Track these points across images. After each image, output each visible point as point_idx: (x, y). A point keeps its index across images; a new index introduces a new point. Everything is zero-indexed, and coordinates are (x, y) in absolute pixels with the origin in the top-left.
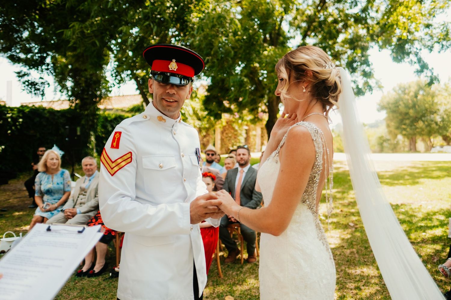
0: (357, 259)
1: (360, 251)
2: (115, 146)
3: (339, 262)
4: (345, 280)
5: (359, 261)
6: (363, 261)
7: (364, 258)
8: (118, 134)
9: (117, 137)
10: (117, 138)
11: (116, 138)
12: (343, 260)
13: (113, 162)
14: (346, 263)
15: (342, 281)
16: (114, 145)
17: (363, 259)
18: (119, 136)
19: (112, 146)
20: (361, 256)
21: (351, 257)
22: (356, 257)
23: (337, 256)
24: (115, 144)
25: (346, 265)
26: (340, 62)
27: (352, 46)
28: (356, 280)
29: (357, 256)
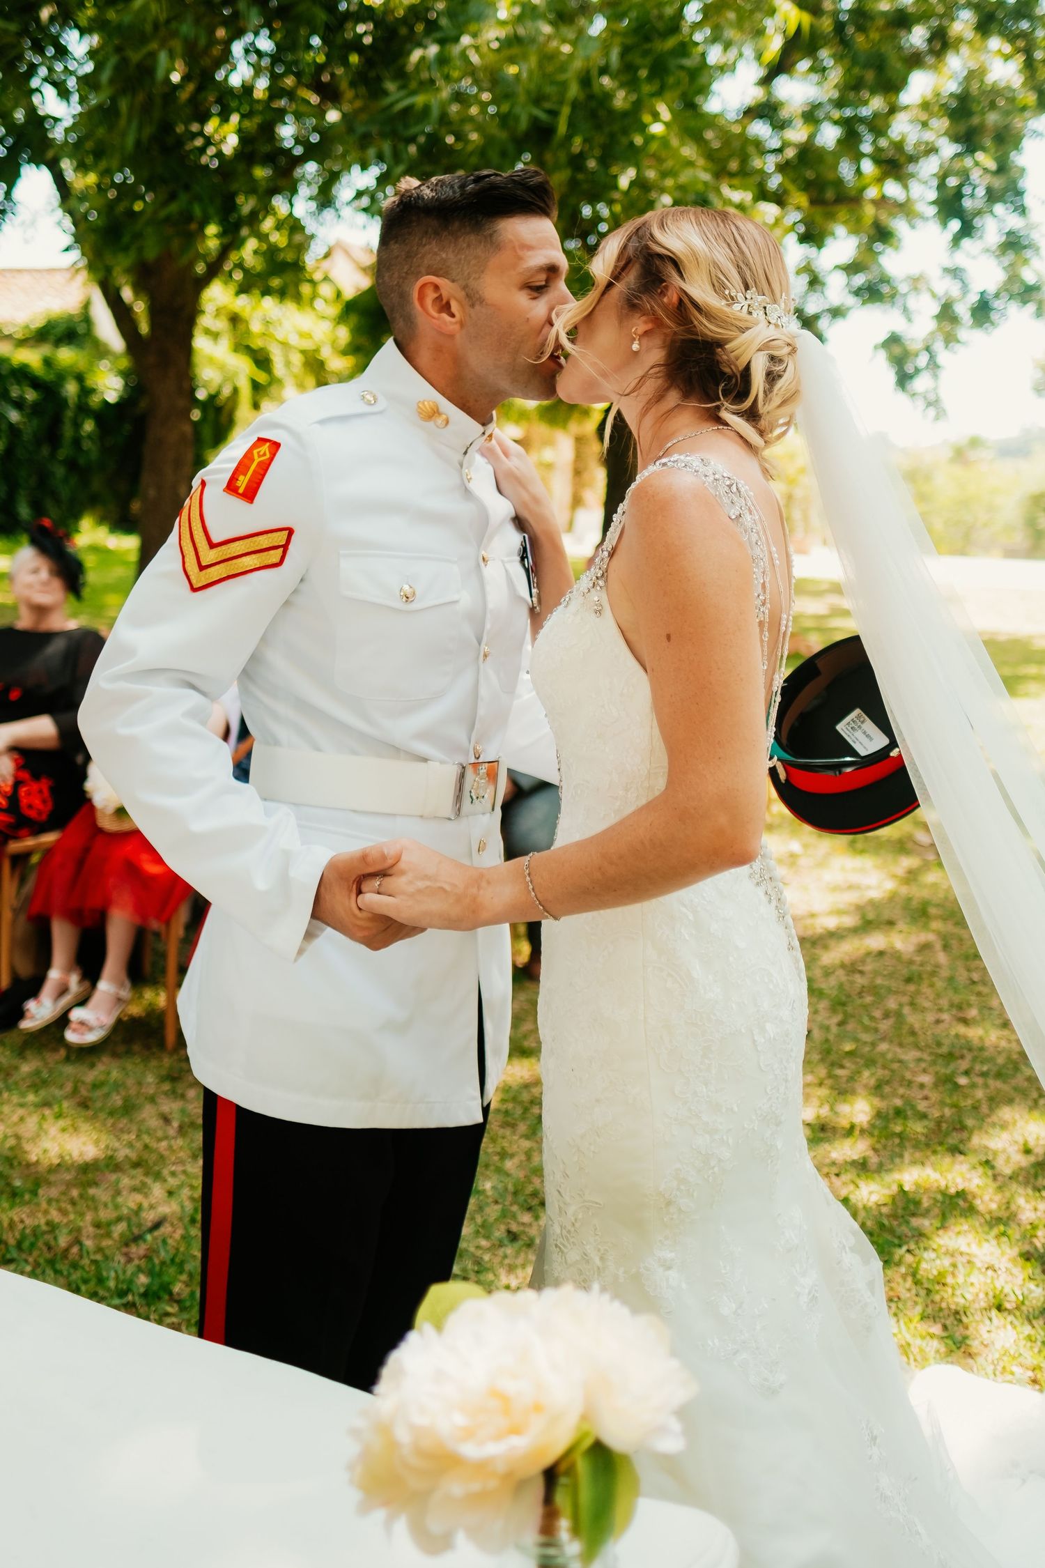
0: (945, 973)
1: (954, 943)
2: (241, 491)
3: (879, 981)
4: (898, 1050)
5: (951, 979)
6: (968, 982)
7: (969, 970)
8: (265, 448)
9: (259, 456)
10: (257, 460)
11: (253, 460)
12: (891, 976)
13: (212, 545)
14: (902, 987)
15: (890, 1056)
16: (239, 484)
17: (965, 973)
18: (268, 456)
19: (231, 487)
20: (959, 963)
21: (922, 965)
22: (938, 966)
23: (869, 960)
24: (243, 482)
25: (904, 993)
26: (906, 187)
27: (962, 128)
28: (940, 1051)
29: (942, 958)
